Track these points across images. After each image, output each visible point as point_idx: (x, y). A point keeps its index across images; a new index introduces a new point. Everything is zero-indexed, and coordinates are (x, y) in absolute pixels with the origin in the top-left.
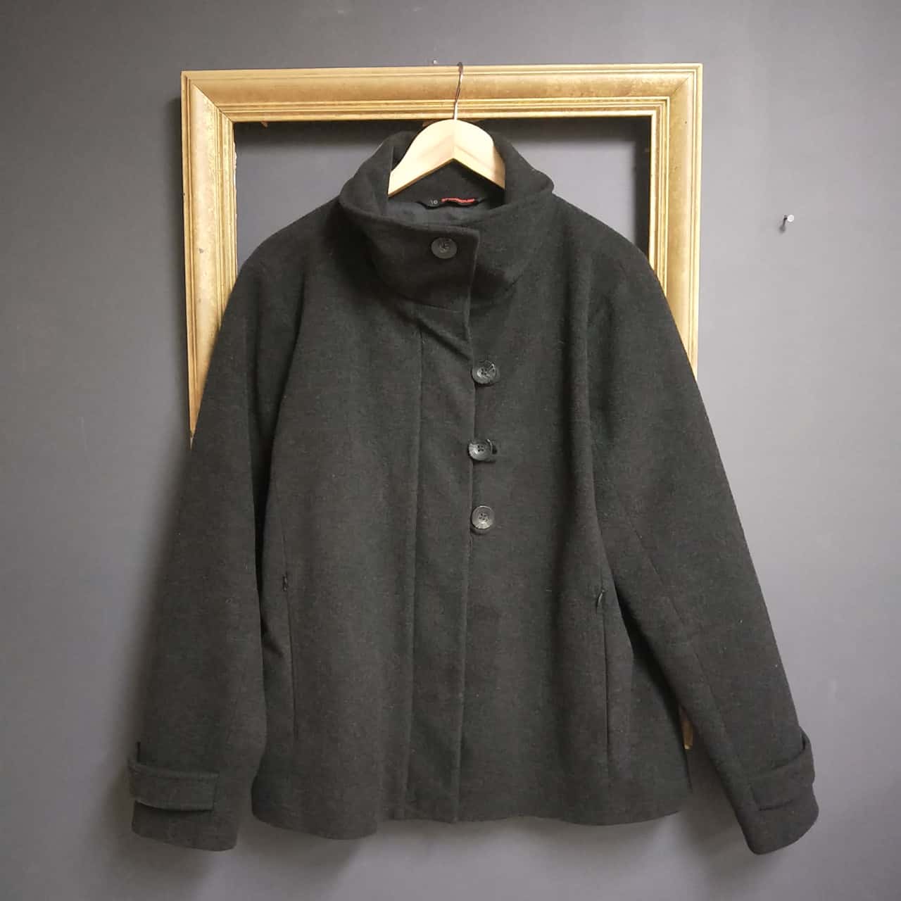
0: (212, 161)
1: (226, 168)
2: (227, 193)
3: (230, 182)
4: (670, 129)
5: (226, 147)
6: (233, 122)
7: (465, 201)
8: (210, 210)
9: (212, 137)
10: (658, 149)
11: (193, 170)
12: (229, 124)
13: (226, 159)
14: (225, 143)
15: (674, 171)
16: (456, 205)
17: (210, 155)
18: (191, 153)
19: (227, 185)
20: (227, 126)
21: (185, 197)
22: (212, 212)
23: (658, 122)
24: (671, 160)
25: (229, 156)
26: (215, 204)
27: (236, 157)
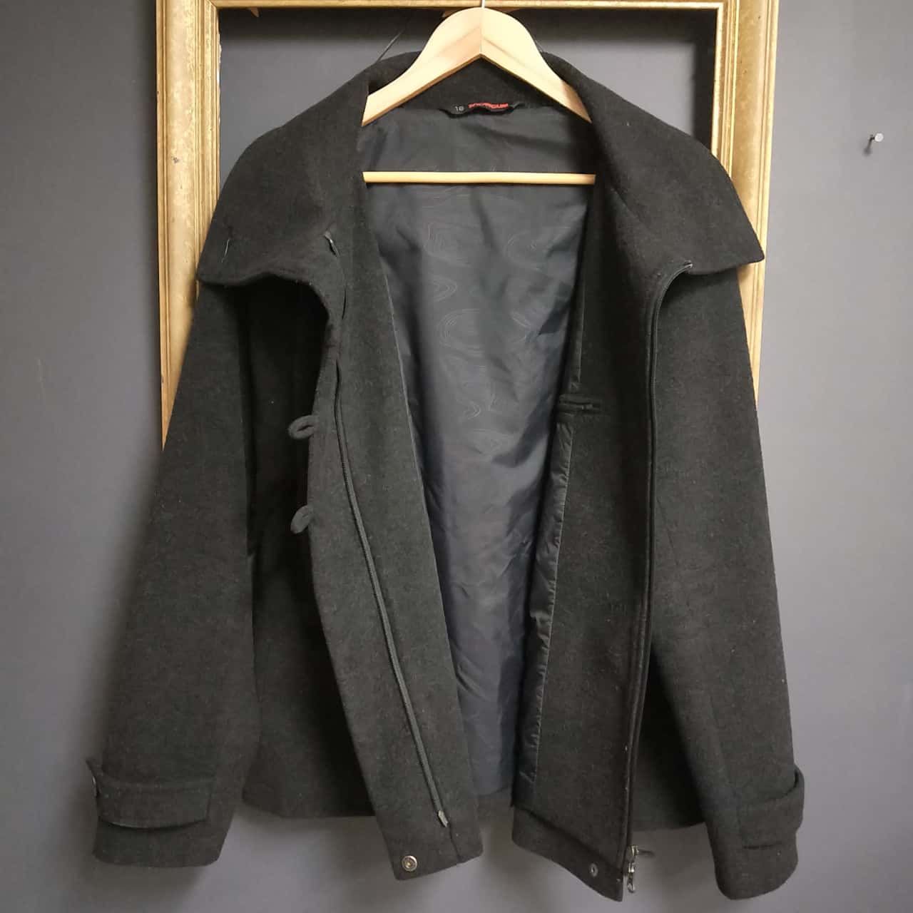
0: (191, 53)
1: (208, 62)
2: (208, 93)
3: (212, 79)
4: (740, 25)
5: (208, 36)
6: (216, 7)
7: (497, 106)
8: (187, 112)
9: (192, 24)
10: (724, 50)
11: (168, 62)
12: (212, 11)
13: (208, 50)
14: (208, 32)
15: (742, 75)
16: (486, 112)
17: (190, 46)
18: (166, 44)
19: (208, 84)
20: (210, 11)
21: (159, 96)
22: (191, 114)
23: (725, 16)
24: (740, 62)
25: (212, 47)
26: (194, 105)
27: (220, 50)
